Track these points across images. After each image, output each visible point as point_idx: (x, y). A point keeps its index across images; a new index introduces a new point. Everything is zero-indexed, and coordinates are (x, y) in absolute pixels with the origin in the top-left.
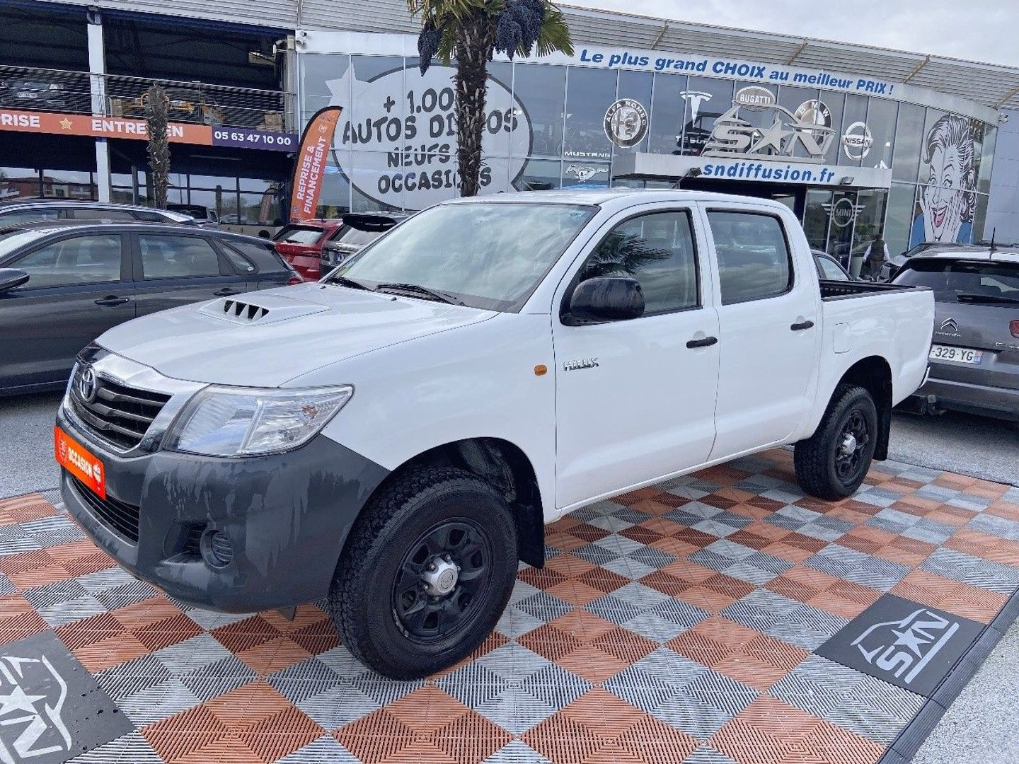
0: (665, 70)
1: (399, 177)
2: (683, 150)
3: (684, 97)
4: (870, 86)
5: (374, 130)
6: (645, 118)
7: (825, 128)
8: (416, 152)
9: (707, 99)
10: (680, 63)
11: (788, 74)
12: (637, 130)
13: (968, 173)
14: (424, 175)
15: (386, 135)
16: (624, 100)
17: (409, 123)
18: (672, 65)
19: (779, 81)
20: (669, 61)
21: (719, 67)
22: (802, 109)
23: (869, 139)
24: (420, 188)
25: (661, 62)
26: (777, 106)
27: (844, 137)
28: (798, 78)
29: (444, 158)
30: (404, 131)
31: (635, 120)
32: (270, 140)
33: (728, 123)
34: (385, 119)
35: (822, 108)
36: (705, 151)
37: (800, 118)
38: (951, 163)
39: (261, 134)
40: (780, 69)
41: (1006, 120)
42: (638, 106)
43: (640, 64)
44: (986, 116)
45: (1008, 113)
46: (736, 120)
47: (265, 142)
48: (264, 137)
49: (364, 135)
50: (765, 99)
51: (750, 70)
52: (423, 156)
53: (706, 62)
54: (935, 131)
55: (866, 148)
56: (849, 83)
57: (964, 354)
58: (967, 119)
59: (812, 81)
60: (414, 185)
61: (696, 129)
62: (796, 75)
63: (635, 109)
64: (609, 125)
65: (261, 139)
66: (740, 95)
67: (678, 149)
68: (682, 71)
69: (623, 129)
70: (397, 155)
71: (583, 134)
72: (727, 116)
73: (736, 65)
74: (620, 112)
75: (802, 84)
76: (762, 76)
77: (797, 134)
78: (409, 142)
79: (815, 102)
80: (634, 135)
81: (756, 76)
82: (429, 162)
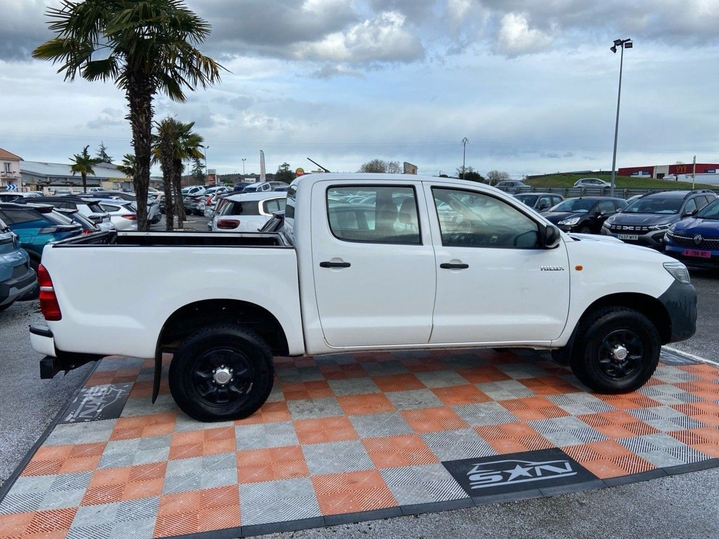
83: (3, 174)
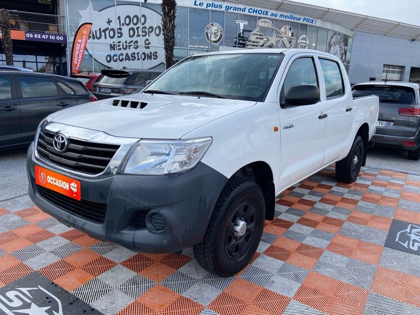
0: (229, 10)
1: (116, 55)
2: (237, 45)
3: (237, 23)
4: (308, 20)
5: (103, 34)
6: (222, 31)
7: (292, 37)
8: (123, 44)
9: (246, 24)
10: (235, 8)
11: (277, 14)
12: (219, 36)
13: (343, 56)
14: (127, 54)
15: (108, 36)
16: (213, 23)
17: (119, 31)
18: (232, 9)
19: (274, 17)
20: (231, 7)
21: (251, 11)
22: (283, 29)
23: (308, 42)
24: (125, 61)
25: (227, 7)
26: (273, 28)
27: (298, 41)
28: (281, 16)
29: (136, 47)
30: (117, 34)
31: (218, 32)
32: (53, 38)
33: (255, 34)
34: (107, 29)
35: (290, 29)
36: (246, 46)
37: (282, 33)
38: (337, 52)
39: (49, 35)
40: (274, 12)
41: (356, 35)
42: (219, 26)
43: (219, 8)
44: (349, 33)
45: (357, 32)
46: (258, 33)
47: (51, 38)
48: (50, 36)
49: (98, 36)
50: (269, 25)
51: (263, 12)
52: (126, 46)
53: (245, 8)
54: (331, 39)
55: (307, 46)
56: (300, 19)
57: (380, 123)
58: (342, 35)
59: (286, 18)
60: (123, 59)
61: (242, 37)
62: (280, 15)
63: (218, 27)
64: (207, 34)
65: (49, 37)
66: (259, 23)
67: (235, 45)
68: (236, 12)
69: (213, 36)
70: (114, 45)
71: (194, 38)
72: (255, 32)
73: (257, 10)
74: (211, 28)
75: (282, 19)
76: (267, 15)
77: (282, 40)
78: (119, 39)
79: (288, 27)
80: (218, 38)
81: (265, 15)
82: (129, 49)
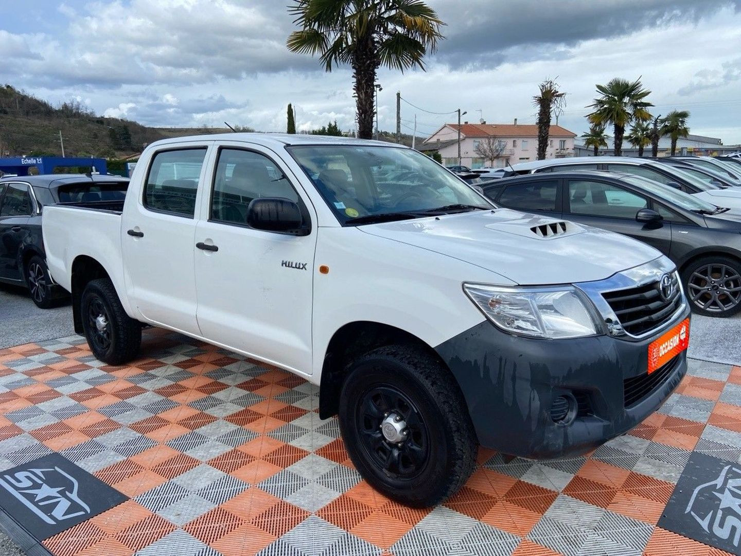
83: (558, 151)
